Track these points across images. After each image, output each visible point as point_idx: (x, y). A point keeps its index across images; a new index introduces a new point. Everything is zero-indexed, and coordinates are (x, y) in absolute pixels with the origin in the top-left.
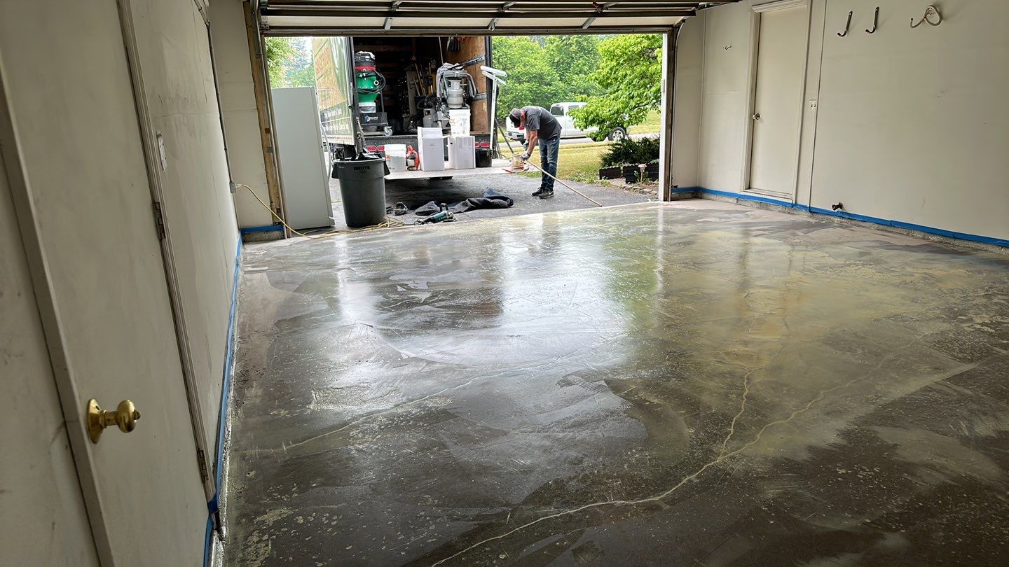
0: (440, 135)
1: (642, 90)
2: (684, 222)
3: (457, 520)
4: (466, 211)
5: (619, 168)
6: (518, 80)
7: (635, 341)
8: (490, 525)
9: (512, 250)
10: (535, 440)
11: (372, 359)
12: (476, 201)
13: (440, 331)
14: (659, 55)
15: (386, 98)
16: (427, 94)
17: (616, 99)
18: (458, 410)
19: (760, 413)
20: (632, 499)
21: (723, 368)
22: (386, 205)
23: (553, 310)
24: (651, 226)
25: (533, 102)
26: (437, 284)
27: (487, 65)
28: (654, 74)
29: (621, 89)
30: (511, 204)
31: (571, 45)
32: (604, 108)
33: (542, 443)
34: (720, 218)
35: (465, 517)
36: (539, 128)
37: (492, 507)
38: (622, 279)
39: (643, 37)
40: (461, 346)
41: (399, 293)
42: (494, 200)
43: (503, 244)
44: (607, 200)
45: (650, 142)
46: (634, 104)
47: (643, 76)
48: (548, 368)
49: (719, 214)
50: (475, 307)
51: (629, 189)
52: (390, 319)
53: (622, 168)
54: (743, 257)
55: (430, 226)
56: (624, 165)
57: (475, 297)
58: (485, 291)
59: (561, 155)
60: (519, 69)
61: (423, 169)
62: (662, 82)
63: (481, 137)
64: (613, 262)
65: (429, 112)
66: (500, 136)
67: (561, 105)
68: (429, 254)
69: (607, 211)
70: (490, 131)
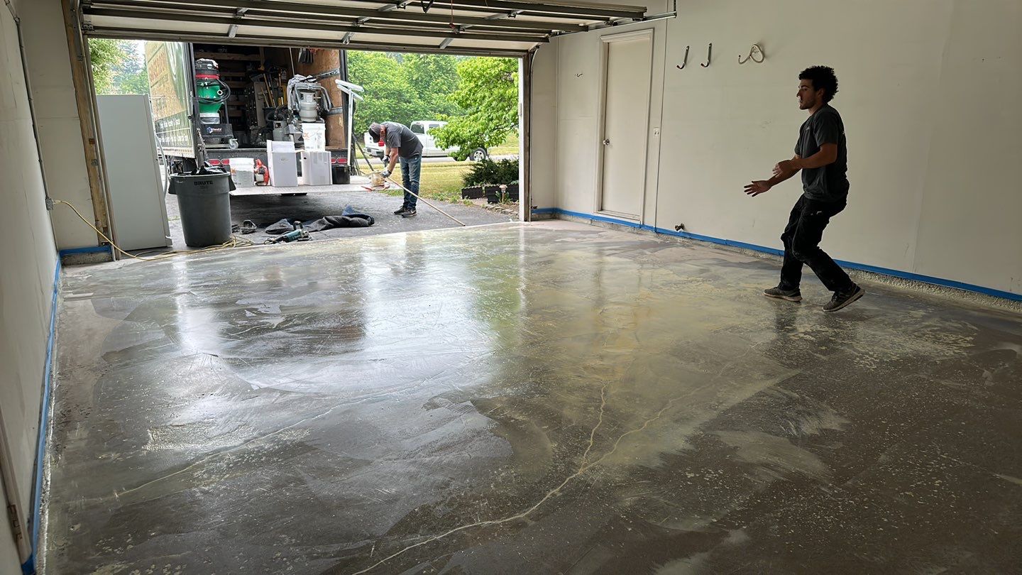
0: (293, 150)
1: (500, 113)
2: (544, 242)
3: (317, 558)
4: (322, 230)
5: (481, 188)
6: (376, 95)
7: (500, 360)
8: (353, 560)
9: (373, 270)
10: (400, 467)
11: (217, 392)
12: (334, 219)
13: (295, 358)
14: (516, 78)
15: (231, 109)
16: (277, 105)
17: (476, 120)
18: (317, 442)
19: (616, 423)
20: (499, 519)
21: (582, 382)
22: (232, 223)
23: (417, 332)
24: (513, 245)
25: (393, 119)
26: (292, 308)
27: (342, 79)
28: (511, 97)
29: (480, 111)
30: (372, 223)
31: (429, 63)
32: (465, 129)
33: (408, 469)
34: (577, 238)
35: (326, 553)
36: (399, 146)
37: (354, 541)
38: (486, 299)
39: (500, 60)
40: (319, 373)
41: (247, 319)
42: (354, 219)
43: (364, 264)
44: (471, 220)
45: (509, 163)
46: (493, 126)
47: (502, 98)
48: (414, 391)
49: (575, 234)
50: (335, 331)
51: (491, 209)
52: (238, 347)
53: (483, 188)
54: (598, 275)
55: (283, 246)
56: (486, 185)
57: (335, 321)
58: (345, 314)
59: (423, 174)
60: (376, 84)
61: (273, 184)
62: (519, 106)
63: (338, 153)
64: (478, 281)
65: (279, 125)
66: (358, 152)
67: (421, 123)
68: (282, 276)
69: (470, 230)
70: (347, 147)
